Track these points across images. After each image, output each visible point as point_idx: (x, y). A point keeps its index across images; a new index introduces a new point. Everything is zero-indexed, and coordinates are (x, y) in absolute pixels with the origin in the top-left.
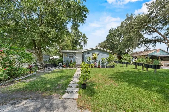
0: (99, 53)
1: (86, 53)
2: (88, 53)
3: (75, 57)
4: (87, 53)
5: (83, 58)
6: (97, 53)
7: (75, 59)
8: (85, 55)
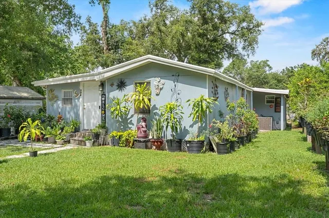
0: (163, 81)
1: (112, 85)
2: (121, 85)
3: (78, 104)
4: (116, 84)
5: (103, 107)
6: (154, 81)
7: (78, 110)
8: (109, 93)
